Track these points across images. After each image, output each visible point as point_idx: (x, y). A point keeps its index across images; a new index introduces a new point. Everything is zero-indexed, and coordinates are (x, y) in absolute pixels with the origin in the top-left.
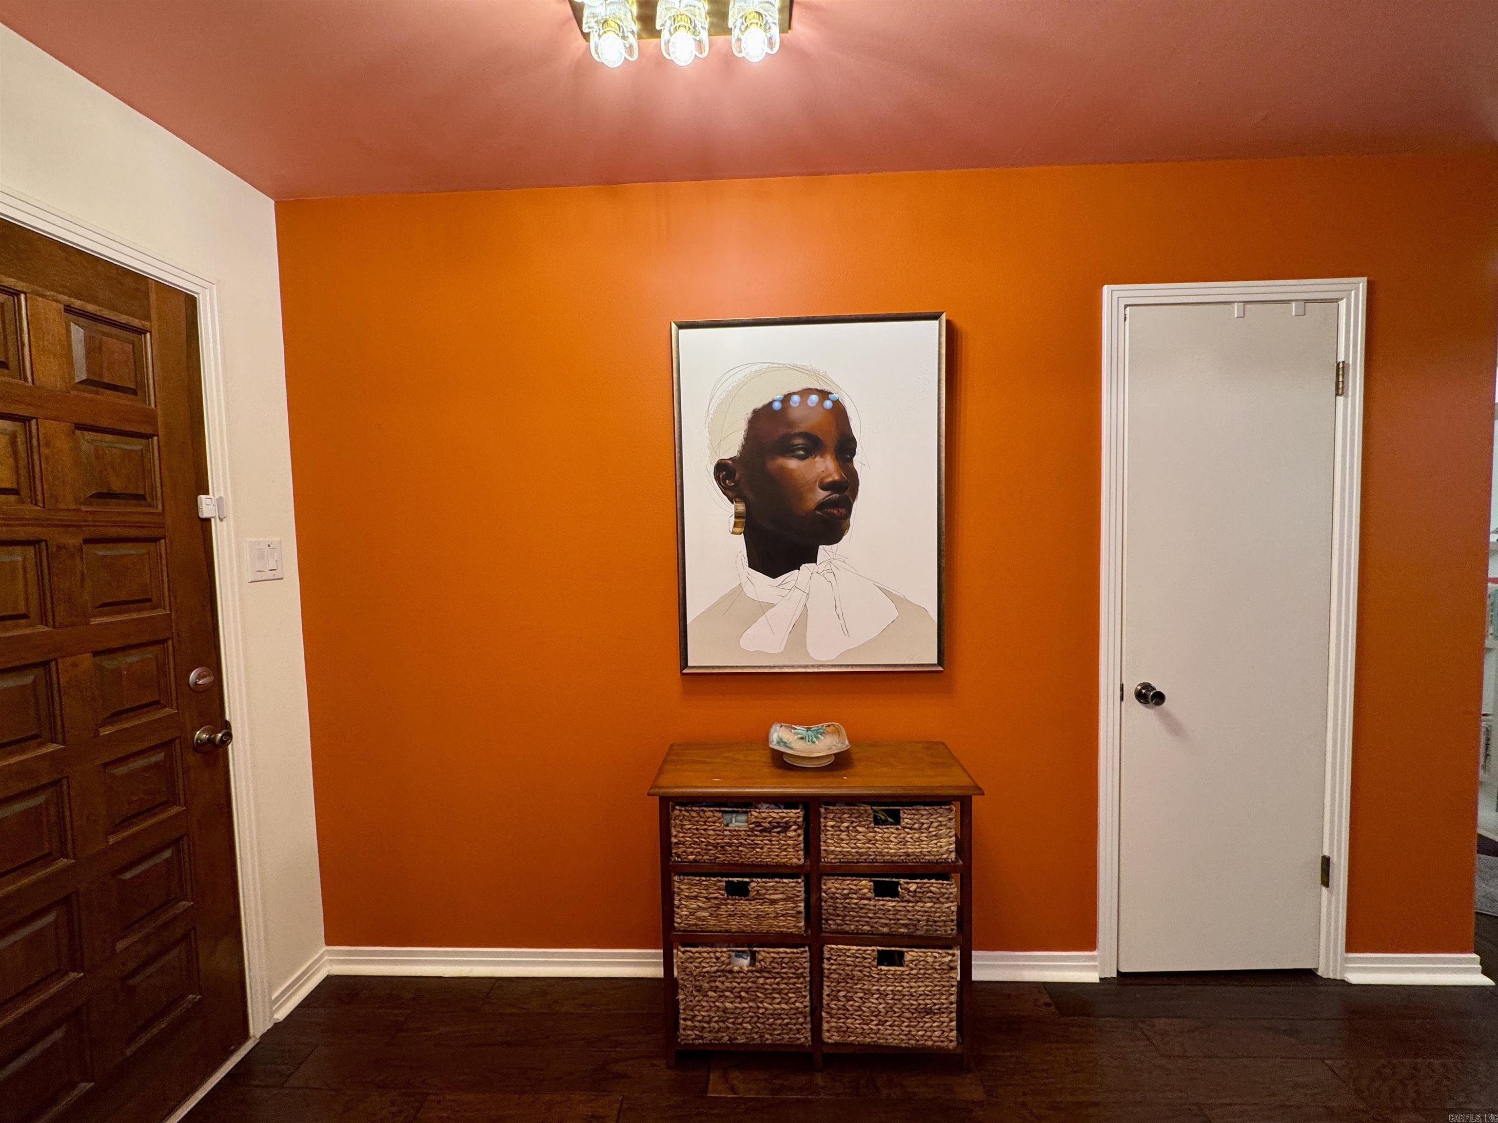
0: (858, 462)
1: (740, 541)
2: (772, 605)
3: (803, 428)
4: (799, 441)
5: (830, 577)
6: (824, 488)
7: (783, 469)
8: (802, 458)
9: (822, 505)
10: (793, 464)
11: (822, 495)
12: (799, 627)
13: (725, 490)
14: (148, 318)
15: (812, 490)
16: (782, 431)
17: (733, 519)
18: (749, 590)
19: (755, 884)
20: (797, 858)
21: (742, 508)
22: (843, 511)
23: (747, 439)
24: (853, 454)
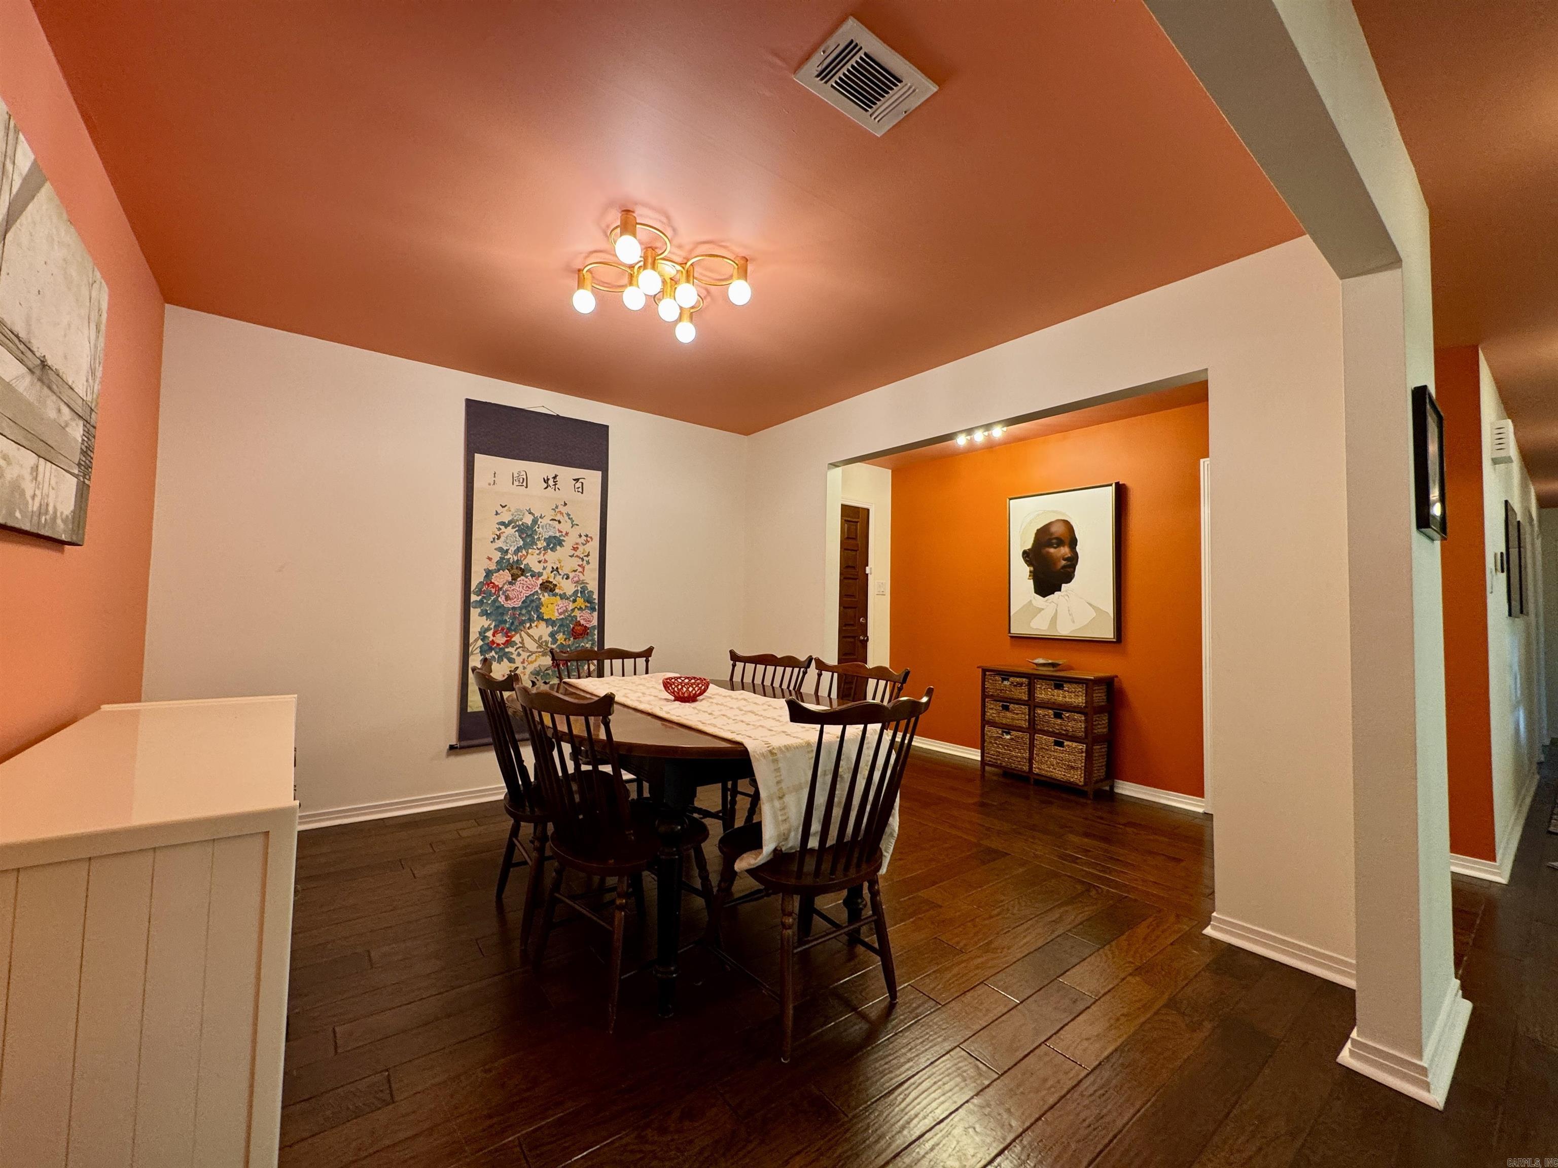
0: (1078, 549)
1: (1031, 583)
2: (1043, 609)
3: (1056, 535)
4: (1054, 541)
5: (1066, 597)
6: (1065, 559)
7: (1048, 552)
8: (1055, 548)
9: (1064, 567)
10: (1052, 550)
11: (1063, 563)
12: (1054, 619)
13: (1026, 561)
14: (858, 518)
15: (1060, 561)
16: (1048, 537)
17: (1028, 574)
18: (1034, 602)
19: (1011, 706)
20: (1025, 697)
21: (1032, 569)
22: (1072, 569)
23: (1034, 541)
24: (1076, 545)
